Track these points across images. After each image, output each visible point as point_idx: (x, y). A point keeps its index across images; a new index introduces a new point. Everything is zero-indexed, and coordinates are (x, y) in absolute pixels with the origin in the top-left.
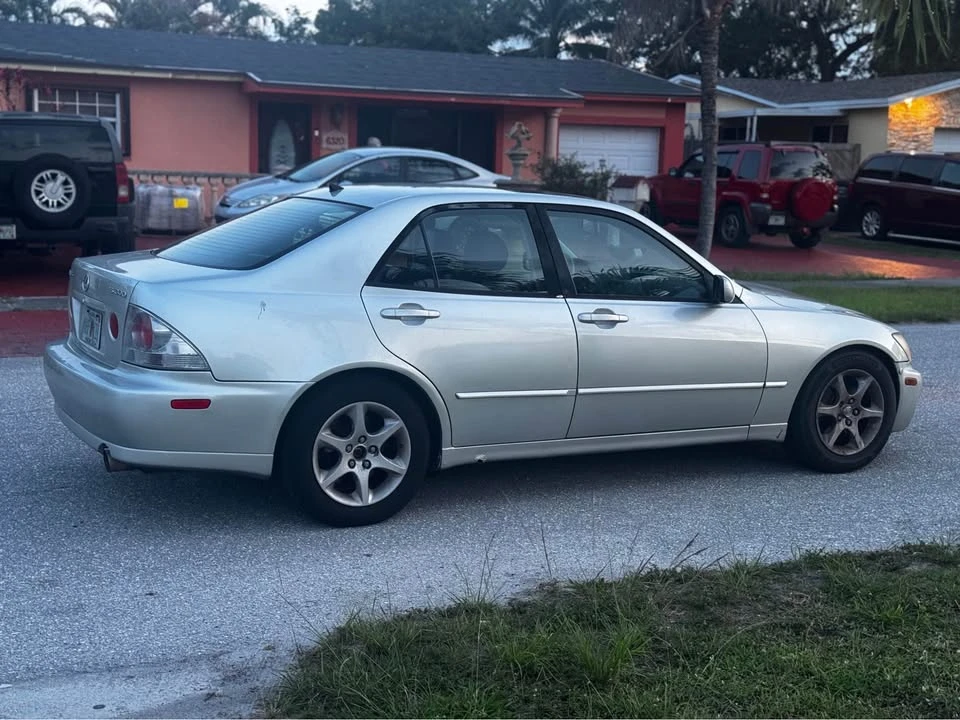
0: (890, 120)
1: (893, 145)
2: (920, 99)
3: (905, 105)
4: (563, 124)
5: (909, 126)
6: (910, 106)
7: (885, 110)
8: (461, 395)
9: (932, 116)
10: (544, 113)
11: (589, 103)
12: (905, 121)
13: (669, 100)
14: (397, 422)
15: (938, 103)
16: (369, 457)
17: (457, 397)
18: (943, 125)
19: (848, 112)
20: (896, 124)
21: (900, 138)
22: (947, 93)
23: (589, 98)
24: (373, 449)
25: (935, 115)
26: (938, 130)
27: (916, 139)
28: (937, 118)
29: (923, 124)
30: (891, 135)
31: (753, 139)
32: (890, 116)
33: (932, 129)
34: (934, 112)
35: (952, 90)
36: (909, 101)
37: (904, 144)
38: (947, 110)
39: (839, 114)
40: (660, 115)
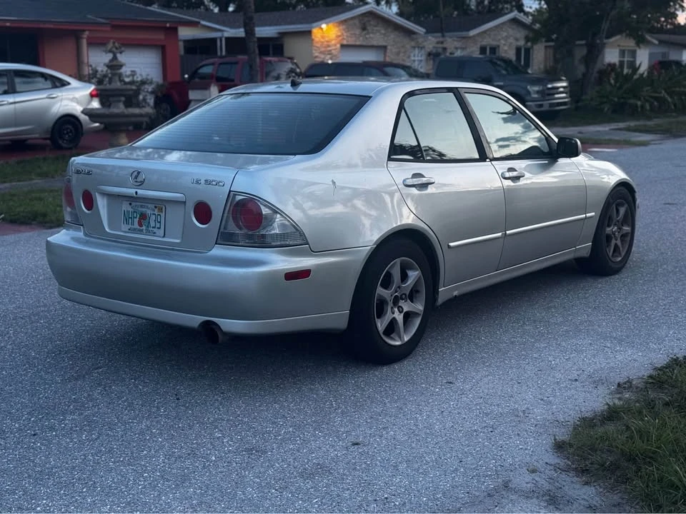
0: (313, 40)
1: (316, 57)
2: (331, 25)
3: (322, 29)
4: (90, 44)
5: (325, 43)
6: (324, 30)
7: (310, 32)
8: (451, 244)
9: (338, 36)
10: (76, 35)
11: (115, 27)
12: (323, 40)
13: (168, 25)
14: (417, 272)
15: (341, 27)
16: (401, 303)
17: (449, 247)
18: (345, 42)
19: (283, 35)
20: (317, 42)
21: (321, 53)
22: (345, 21)
23: (114, 23)
24: (404, 296)
25: (339, 36)
26: (343, 46)
27: (330, 53)
28: (340, 38)
29: (333, 42)
30: (315, 50)
31: (224, 53)
32: (313, 37)
33: (338, 46)
34: (339, 34)
35: (348, 19)
36: (324, 26)
37: (323, 56)
38: (346, 32)
39: (276, 36)
40: (160, 36)
